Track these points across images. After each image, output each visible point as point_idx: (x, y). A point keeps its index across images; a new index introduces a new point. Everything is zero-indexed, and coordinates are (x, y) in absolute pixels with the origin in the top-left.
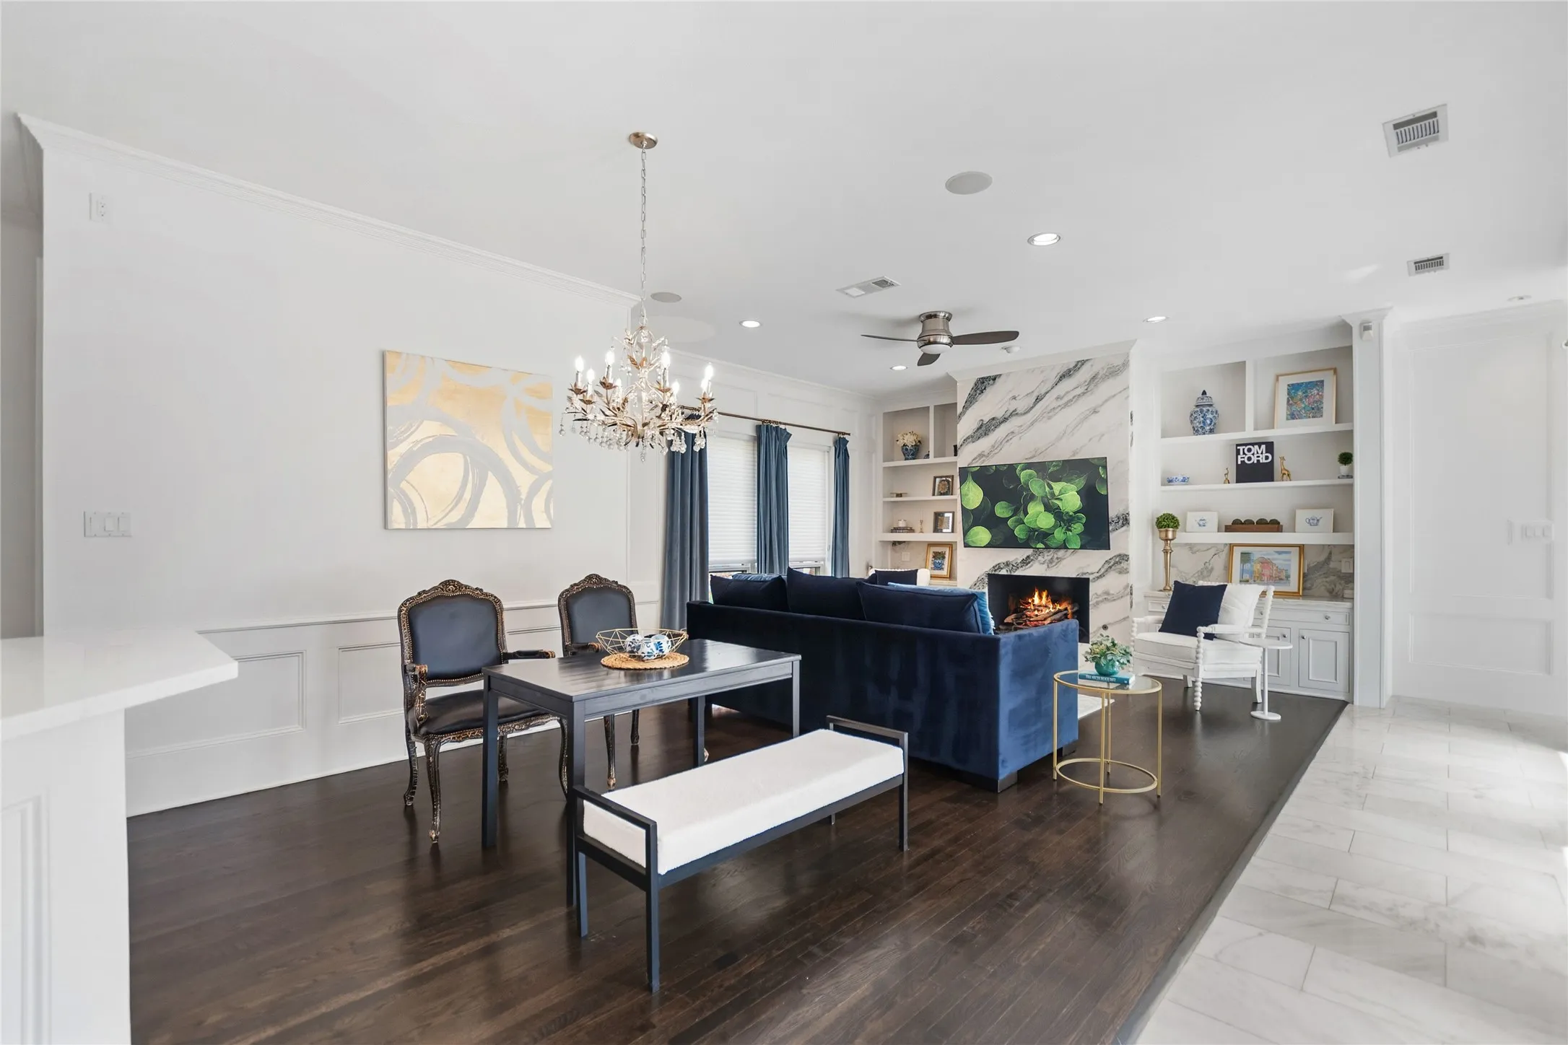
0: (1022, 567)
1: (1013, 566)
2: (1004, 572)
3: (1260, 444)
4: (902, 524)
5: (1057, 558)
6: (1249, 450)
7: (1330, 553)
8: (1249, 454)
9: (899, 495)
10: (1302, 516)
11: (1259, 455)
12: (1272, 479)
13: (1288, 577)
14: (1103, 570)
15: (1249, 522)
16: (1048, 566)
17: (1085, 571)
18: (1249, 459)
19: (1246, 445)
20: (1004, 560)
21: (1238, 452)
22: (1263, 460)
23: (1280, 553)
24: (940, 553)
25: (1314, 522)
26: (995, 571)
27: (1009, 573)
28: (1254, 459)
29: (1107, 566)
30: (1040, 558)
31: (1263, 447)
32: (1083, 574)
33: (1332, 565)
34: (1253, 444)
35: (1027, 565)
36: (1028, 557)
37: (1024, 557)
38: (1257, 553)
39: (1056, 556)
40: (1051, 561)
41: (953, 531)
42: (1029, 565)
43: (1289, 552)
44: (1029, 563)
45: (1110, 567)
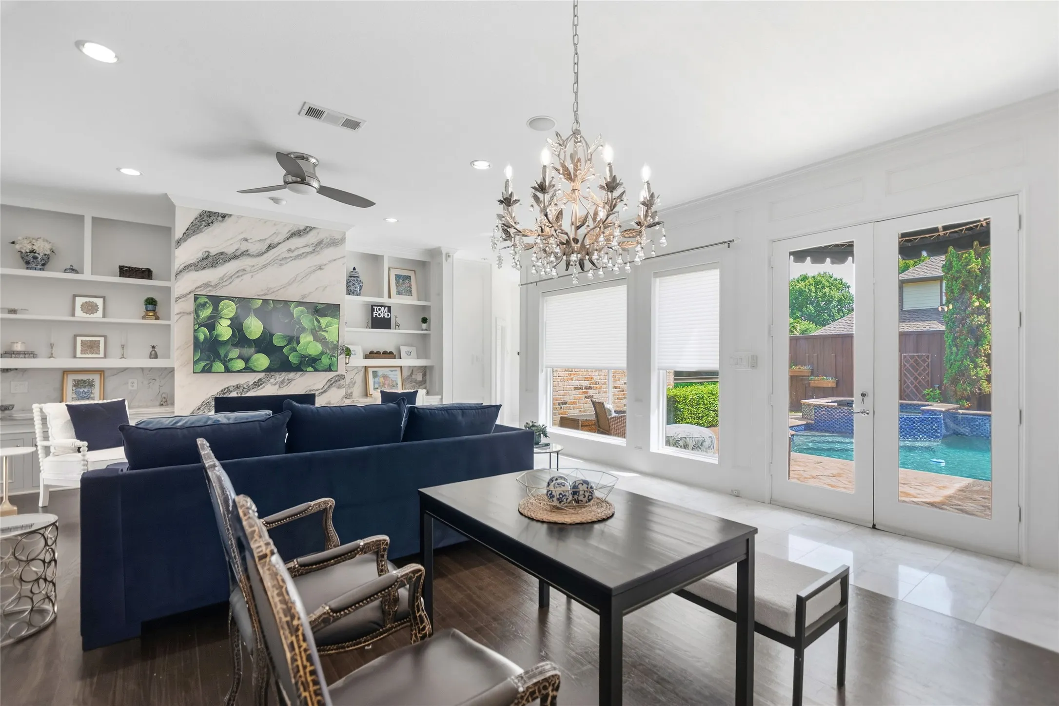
0: (253, 388)
1: (244, 388)
2: (234, 394)
3: (385, 307)
4: (18, 347)
5: (288, 380)
6: (380, 309)
7: (413, 370)
8: (379, 312)
9: (13, 311)
10: (403, 350)
11: (383, 313)
12: (389, 328)
13: (397, 385)
14: (326, 387)
15: (378, 353)
16: (280, 387)
17: (312, 389)
18: (379, 315)
19: (378, 306)
20: (235, 383)
21: (373, 310)
22: (386, 317)
23: (392, 371)
24: (84, 381)
25: (409, 354)
26: (224, 394)
27: (239, 395)
28: (382, 315)
29: (329, 384)
30: (272, 380)
31: (387, 308)
32: (310, 391)
33: (413, 377)
34: (382, 306)
35: (259, 386)
36: (260, 380)
37: (256, 380)
38: (381, 372)
39: (287, 378)
40: (283, 382)
41: (105, 357)
42: (261, 386)
43: (396, 371)
44: (261, 384)
45: (332, 384)
